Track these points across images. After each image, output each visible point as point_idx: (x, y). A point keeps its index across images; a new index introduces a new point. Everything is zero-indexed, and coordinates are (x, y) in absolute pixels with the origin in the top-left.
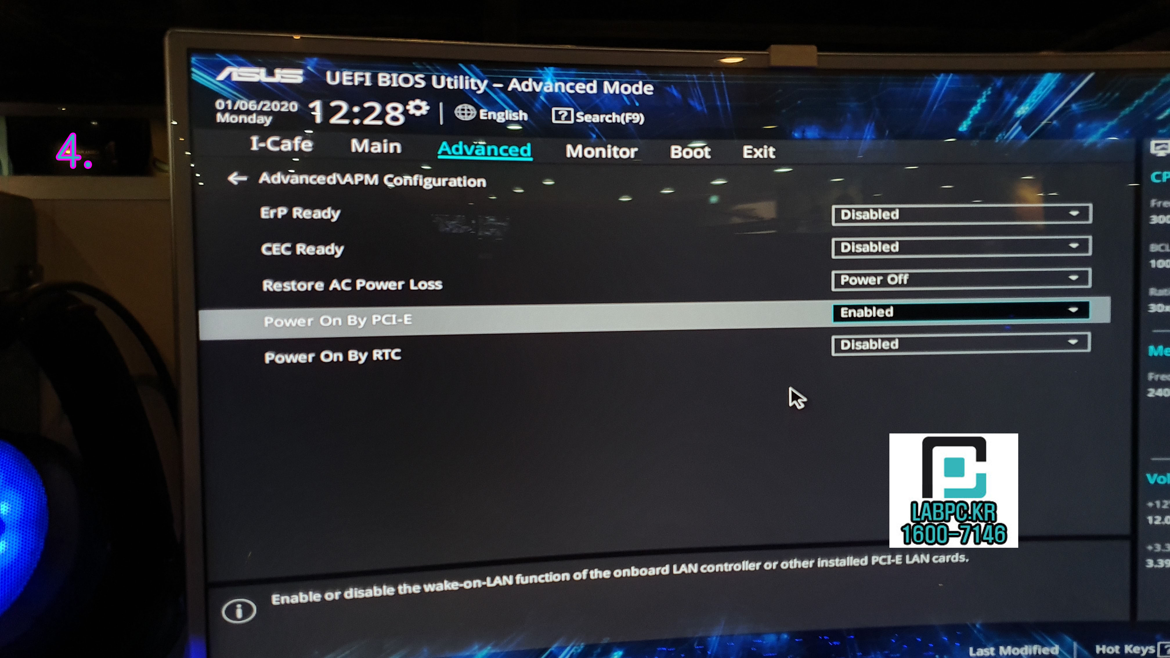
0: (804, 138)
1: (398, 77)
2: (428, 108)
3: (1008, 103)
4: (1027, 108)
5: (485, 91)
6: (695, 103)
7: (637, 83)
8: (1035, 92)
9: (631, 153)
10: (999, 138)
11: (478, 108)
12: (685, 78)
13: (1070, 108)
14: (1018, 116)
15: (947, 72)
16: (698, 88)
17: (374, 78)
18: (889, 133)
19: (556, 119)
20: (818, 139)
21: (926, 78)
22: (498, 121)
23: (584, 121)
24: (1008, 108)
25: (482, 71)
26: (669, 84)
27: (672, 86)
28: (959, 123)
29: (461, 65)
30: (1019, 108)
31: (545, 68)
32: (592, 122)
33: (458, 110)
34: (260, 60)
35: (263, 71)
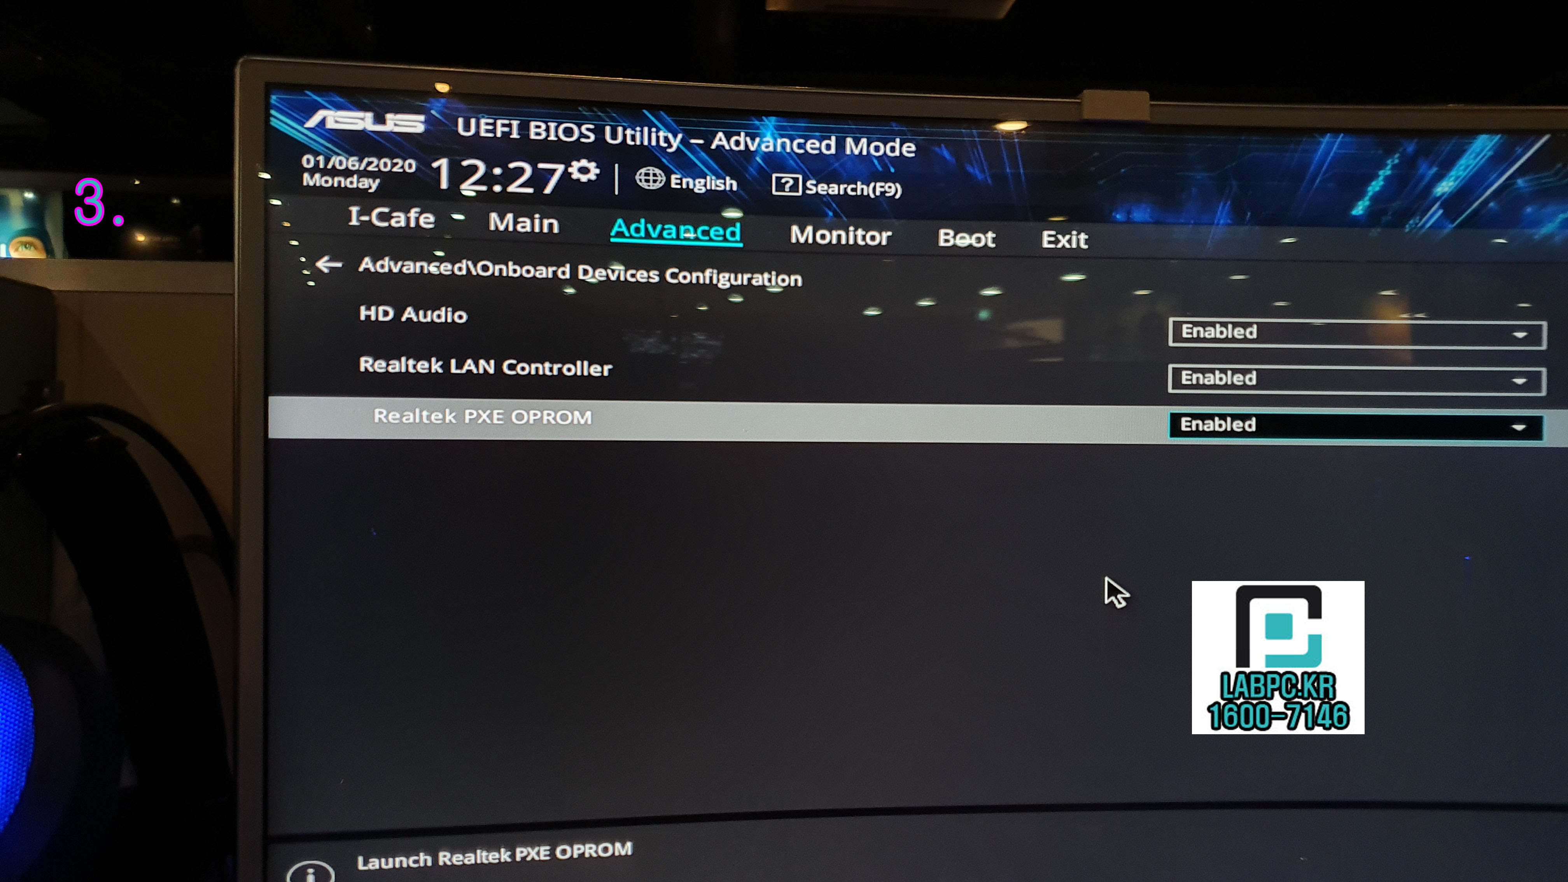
0: (1129, 221)
2: (598, 171)
3: (1422, 177)
4: (1451, 184)
6: (974, 170)
7: (894, 141)
8: (1463, 162)
9: (882, 238)
10: (1410, 226)
11: (668, 173)
12: (961, 135)
13: (1515, 183)
14: (1438, 195)
15: (1336, 131)
16: (979, 147)
18: (1251, 216)
19: (777, 190)
20: (1148, 223)
21: (1304, 140)
22: (696, 191)
24: (1424, 183)
26: (938, 143)
27: (943, 145)
28: (1352, 205)
30: (1439, 184)
31: (764, 118)
32: (828, 194)
33: (641, 174)
34: (366, 101)
35: (369, 116)
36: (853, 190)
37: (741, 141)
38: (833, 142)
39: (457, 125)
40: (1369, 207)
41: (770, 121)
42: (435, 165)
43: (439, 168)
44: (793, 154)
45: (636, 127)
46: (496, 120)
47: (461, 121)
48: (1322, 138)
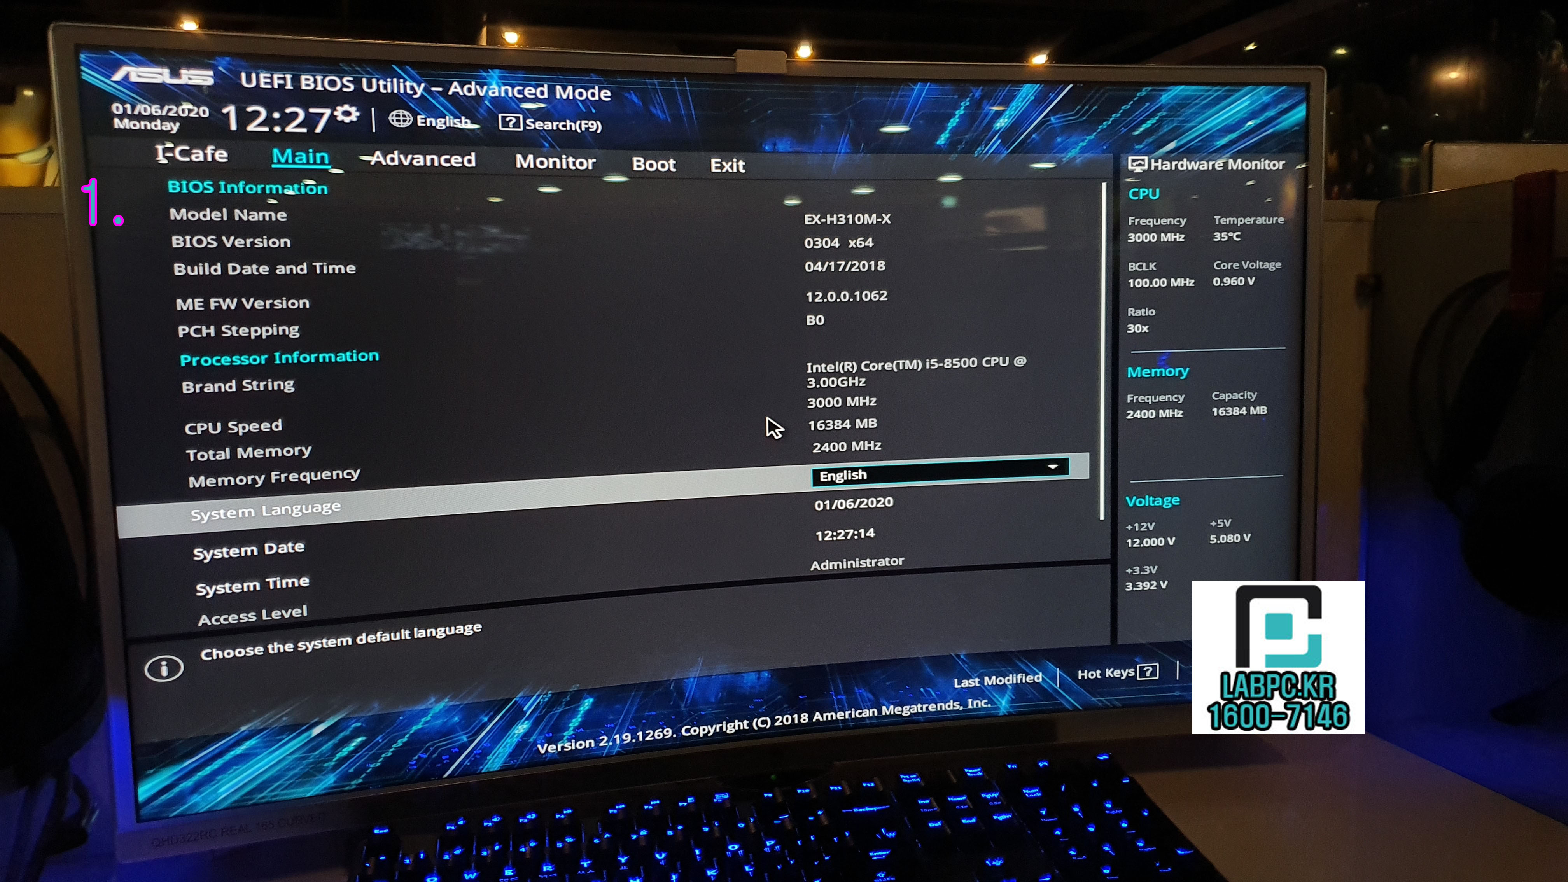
0: (774, 151)
1: (323, 80)
2: (358, 114)
3: (986, 115)
4: (1006, 120)
5: (422, 95)
6: (657, 112)
7: (593, 88)
8: (1015, 103)
9: (589, 163)
10: (978, 153)
11: (415, 114)
12: (645, 84)
13: (1049, 121)
14: (998, 129)
15: (925, 81)
16: (662, 94)
17: (296, 80)
18: (864, 144)
19: (503, 127)
20: (790, 152)
21: (902, 87)
22: (438, 127)
23: (535, 128)
24: (989, 118)
25: (418, 74)
26: (628, 90)
27: (632, 92)
28: (936, 137)
29: (393, 66)
30: (998, 120)
31: (490, 70)
32: (544, 129)
33: (393, 116)
34: (163, 59)
35: (166, 71)
36: (564, 126)
37: (473, 89)
38: (545, 89)
39: (240, 79)
40: (949, 138)
41: (494, 73)
42: (225, 111)
43: (228, 114)
44: (513, 98)
45: (387, 78)
46: (272, 74)
47: (243, 75)
48: (914, 86)
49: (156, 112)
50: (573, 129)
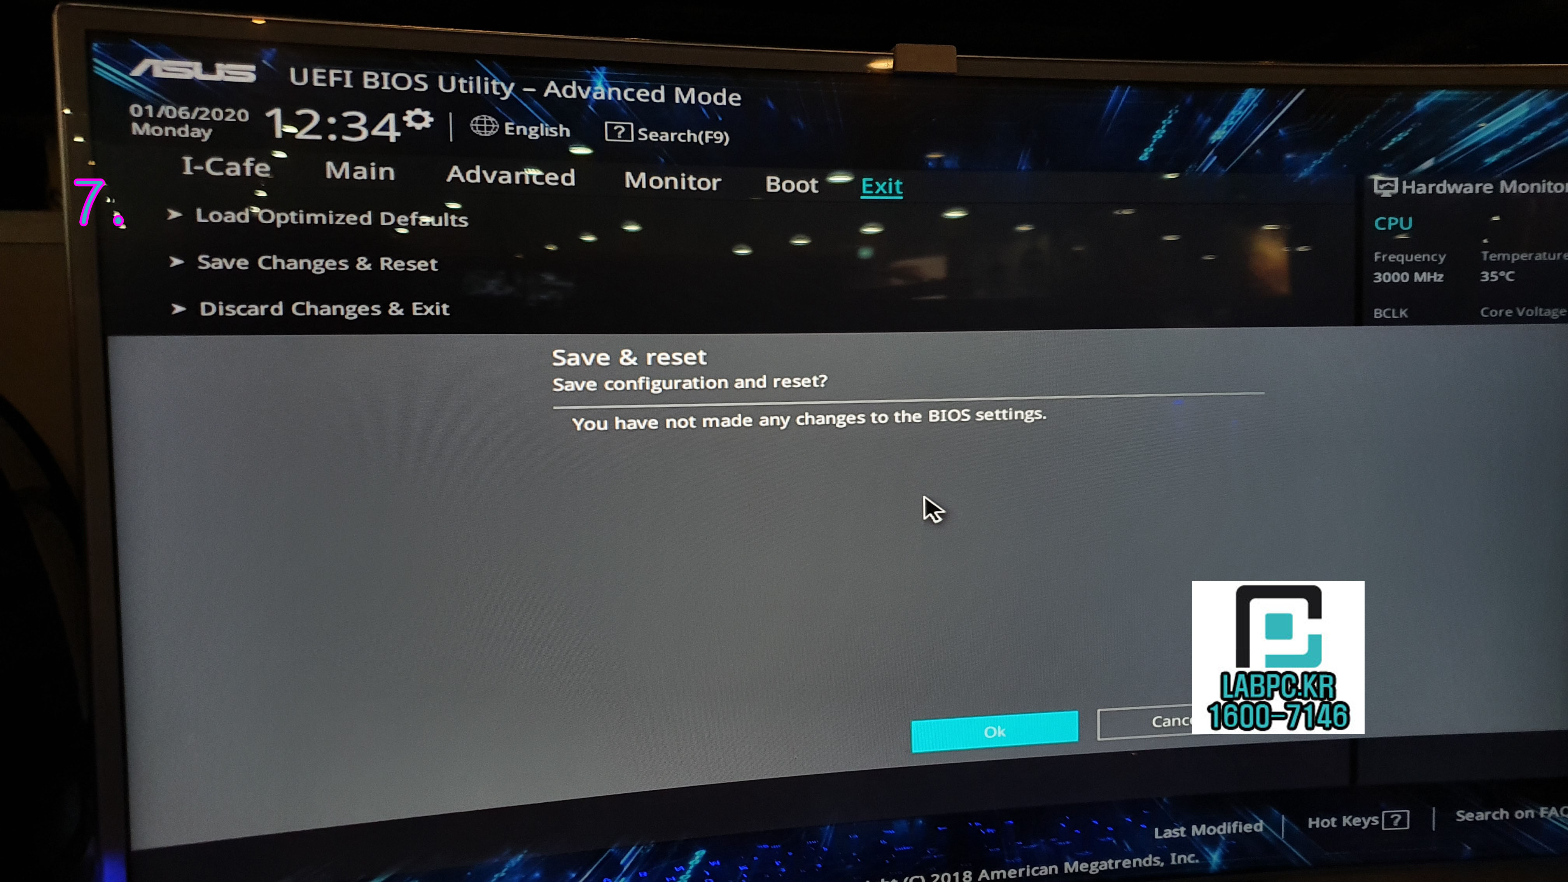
0: (940, 168)
1: (390, 77)
3: (1199, 126)
4: (1224, 132)
5: (511, 97)
6: (797, 120)
7: (721, 91)
9: (713, 184)
11: (502, 121)
12: (783, 86)
13: (1277, 132)
14: (1213, 142)
15: (1124, 84)
16: (801, 97)
17: (357, 77)
18: (1050, 162)
19: (610, 137)
20: (957, 169)
21: (1096, 91)
22: (530, 137)
23: (648, 140)
24: (1201, 132)
25: (507, 70)
26: (763, 93)
27: (767, 96)
28: (1141, 151)
29: (477, 61)
30: (1213, 132)
31: (596, 68)
32: (659, 141)
33: (474, 122)
34: (193, 51)
35: (198, 65)
36: (684, 137)
37: (574, 90)
38: (662, 91)
39: (289, 75)
40: (1153, 153)
41: (600, 71)
42: (269, 114)
43: (273, 117)
44: (624, 102)
45: (468, 76)
46: (327, 70)
47: (293, 71)
48: (1112, 90)
49: (184, 115)
50: (695, 140)
